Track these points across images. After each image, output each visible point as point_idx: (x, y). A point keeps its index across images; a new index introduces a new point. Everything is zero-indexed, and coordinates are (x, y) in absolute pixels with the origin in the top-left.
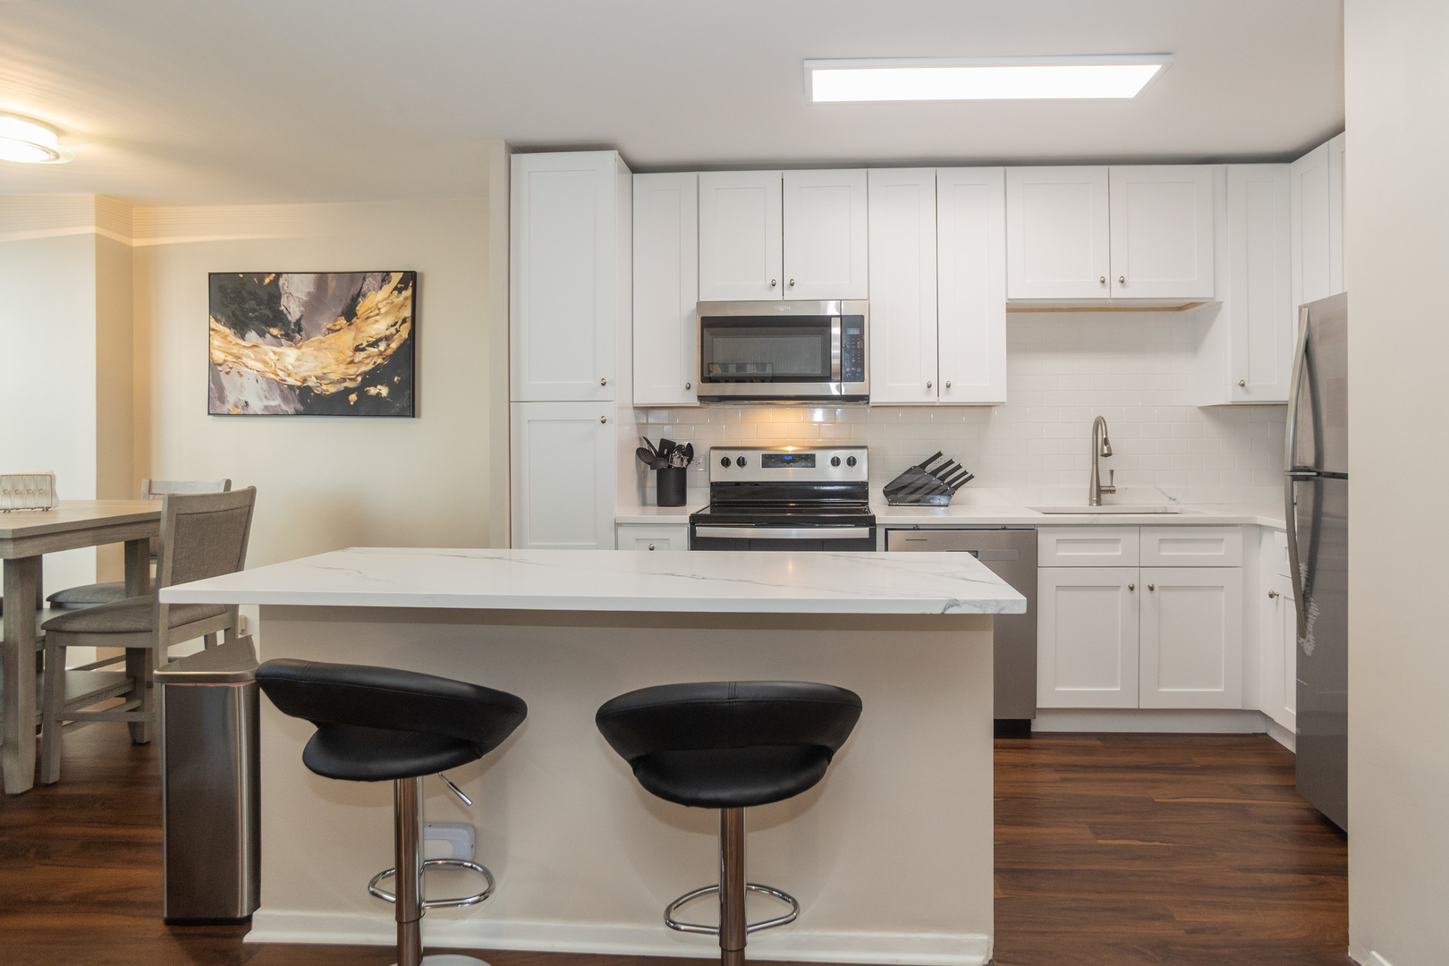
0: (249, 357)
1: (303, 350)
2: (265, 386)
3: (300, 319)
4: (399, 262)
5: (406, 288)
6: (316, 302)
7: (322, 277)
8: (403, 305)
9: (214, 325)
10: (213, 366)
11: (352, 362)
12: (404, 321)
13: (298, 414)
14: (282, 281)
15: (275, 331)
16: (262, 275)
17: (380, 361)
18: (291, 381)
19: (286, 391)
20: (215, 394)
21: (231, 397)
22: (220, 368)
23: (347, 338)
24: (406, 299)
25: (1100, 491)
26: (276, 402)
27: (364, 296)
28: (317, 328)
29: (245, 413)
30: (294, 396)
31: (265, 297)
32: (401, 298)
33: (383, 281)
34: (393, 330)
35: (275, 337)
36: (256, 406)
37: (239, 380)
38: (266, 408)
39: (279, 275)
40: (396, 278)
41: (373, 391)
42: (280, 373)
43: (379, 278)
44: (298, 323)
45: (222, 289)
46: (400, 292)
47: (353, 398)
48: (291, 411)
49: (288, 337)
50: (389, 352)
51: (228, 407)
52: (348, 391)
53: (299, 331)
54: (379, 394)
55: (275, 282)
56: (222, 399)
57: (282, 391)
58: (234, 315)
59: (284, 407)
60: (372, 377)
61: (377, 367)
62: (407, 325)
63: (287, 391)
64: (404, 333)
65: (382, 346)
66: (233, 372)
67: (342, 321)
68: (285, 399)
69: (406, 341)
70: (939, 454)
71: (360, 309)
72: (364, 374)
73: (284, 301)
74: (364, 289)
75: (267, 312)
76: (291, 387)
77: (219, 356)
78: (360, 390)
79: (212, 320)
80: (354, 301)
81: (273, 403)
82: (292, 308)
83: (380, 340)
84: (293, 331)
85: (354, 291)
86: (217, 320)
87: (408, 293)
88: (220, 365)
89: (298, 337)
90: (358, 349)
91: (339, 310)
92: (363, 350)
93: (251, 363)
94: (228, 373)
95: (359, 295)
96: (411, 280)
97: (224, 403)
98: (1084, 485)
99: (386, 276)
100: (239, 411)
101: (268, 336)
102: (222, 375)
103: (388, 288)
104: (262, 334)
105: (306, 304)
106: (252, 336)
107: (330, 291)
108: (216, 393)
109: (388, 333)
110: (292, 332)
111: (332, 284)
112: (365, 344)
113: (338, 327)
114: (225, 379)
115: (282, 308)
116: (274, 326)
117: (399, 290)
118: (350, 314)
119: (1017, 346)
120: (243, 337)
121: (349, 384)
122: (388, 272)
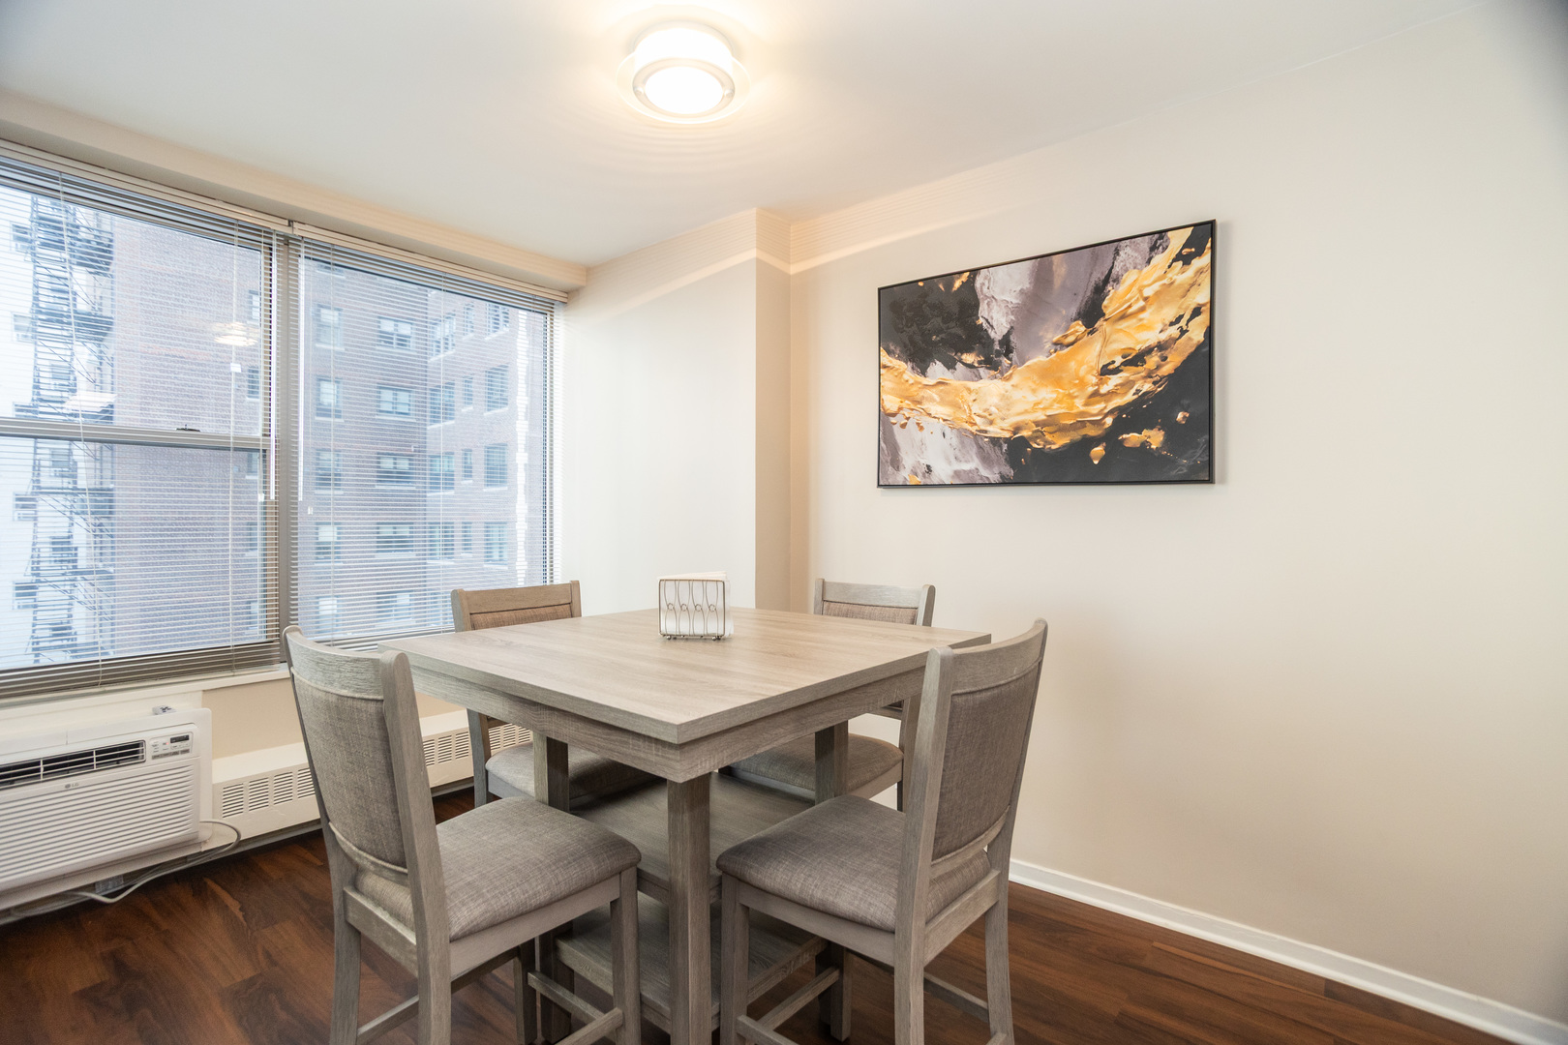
0: (932, 400)
1: (1015, 380)
2: (955, 441)
3: (1009, 333)
4: (1181, 211)
5: (1199, 253)
6: (1034, 304)
7: (1043, 262)
8: (1193, 284)
9: (886, 359)
10: (884, 418)
11: (1096, 394)
12: (1197, 312)
13: (1005, 482)
14: (979, 280)
15: (969, 358)
16: (949, 278)
17: (1147, 387)
18: (994, 431)
19: (988, 448)
20: (884, 458)
21: (908, 460)
22: (893, 420)
23: (1093, 353)
24: (1200, 272)
26: (972, 464)
27: (1117, 280)
28: (1036, 344)
29: (927, 485)
30: (999, 454)
31: (955, 310)
32: (1189, 272)
33: (1153, 248)
34: (1174, 331)
35: (970, 366)
36: (943, 472)
37: (918, 435)
38: (957, 473)
39: (975, 272)
40: (1177, 241)
41: (1132, 439)
42: (978, 420)
43: (1145, 244)
44: (1006, 341)
45: (896, 308)
46: (1186, 263)
47: (1098, 451)
48: (994, 478)
49: (991, 363)
50: (1168, 369)
51: (904, 475)
52: (1089, 442)
53: (1007, 354)
54: (1144, 444)
55: (970, 284)
56: (896, 464)
57: (980, 447)
58: (912, 342)
59: (985, 473)
60: (1133, 416)
61: (1143, 398)
63: (988, 446)
64: (1197, 334)
65: (1153, 360)
66: (911, 424)
67: (1079, 327)
68: (986, 460)
69: (1200, 347)
71: (1111, 305)
72: (1120, 409)
73: (983, 311)
74: (1117, 269)
75: (959, 331)
76: (995, 441)
77: (891, 403)
78: (1111, 438)
79: (883, 353)
80: (1100, 291)
81: (966, 467)
82: (996, 318)
83: (1149, 351)
84: (998, 354)
85: (1098, 275)
86: (889, 352)
87: (1204, 260)
88: (894, 415)
89: (1005, 362)
90: (1106, 371)
91: (1073, 311)
92: (1117, 371)
93: (936, 409)
94: (903, 426)
95: (1106, 281)
96: (1204, 235)
97: (898, 469)
99: (1157, 239)
100: (919, 480)
101: (959, 366)
102: (896, 428)
103: (1161, 259)
104: (950, 365)
105: (1017, 310)
106: (937, 369)
107: (1057, 282)
108: (888, 453)
109: (1163, 337)
110: (996, 355)
111: (1060, 268)
112: (1119, 360)
113: (1071, 339)
114: (899, 435)
115: (981, 321)
116: (969, 350)
117: (1185, 259)
118: (1091, 314)
120: (924, 373)
121: (1092, 432)
122: (1162, 233)
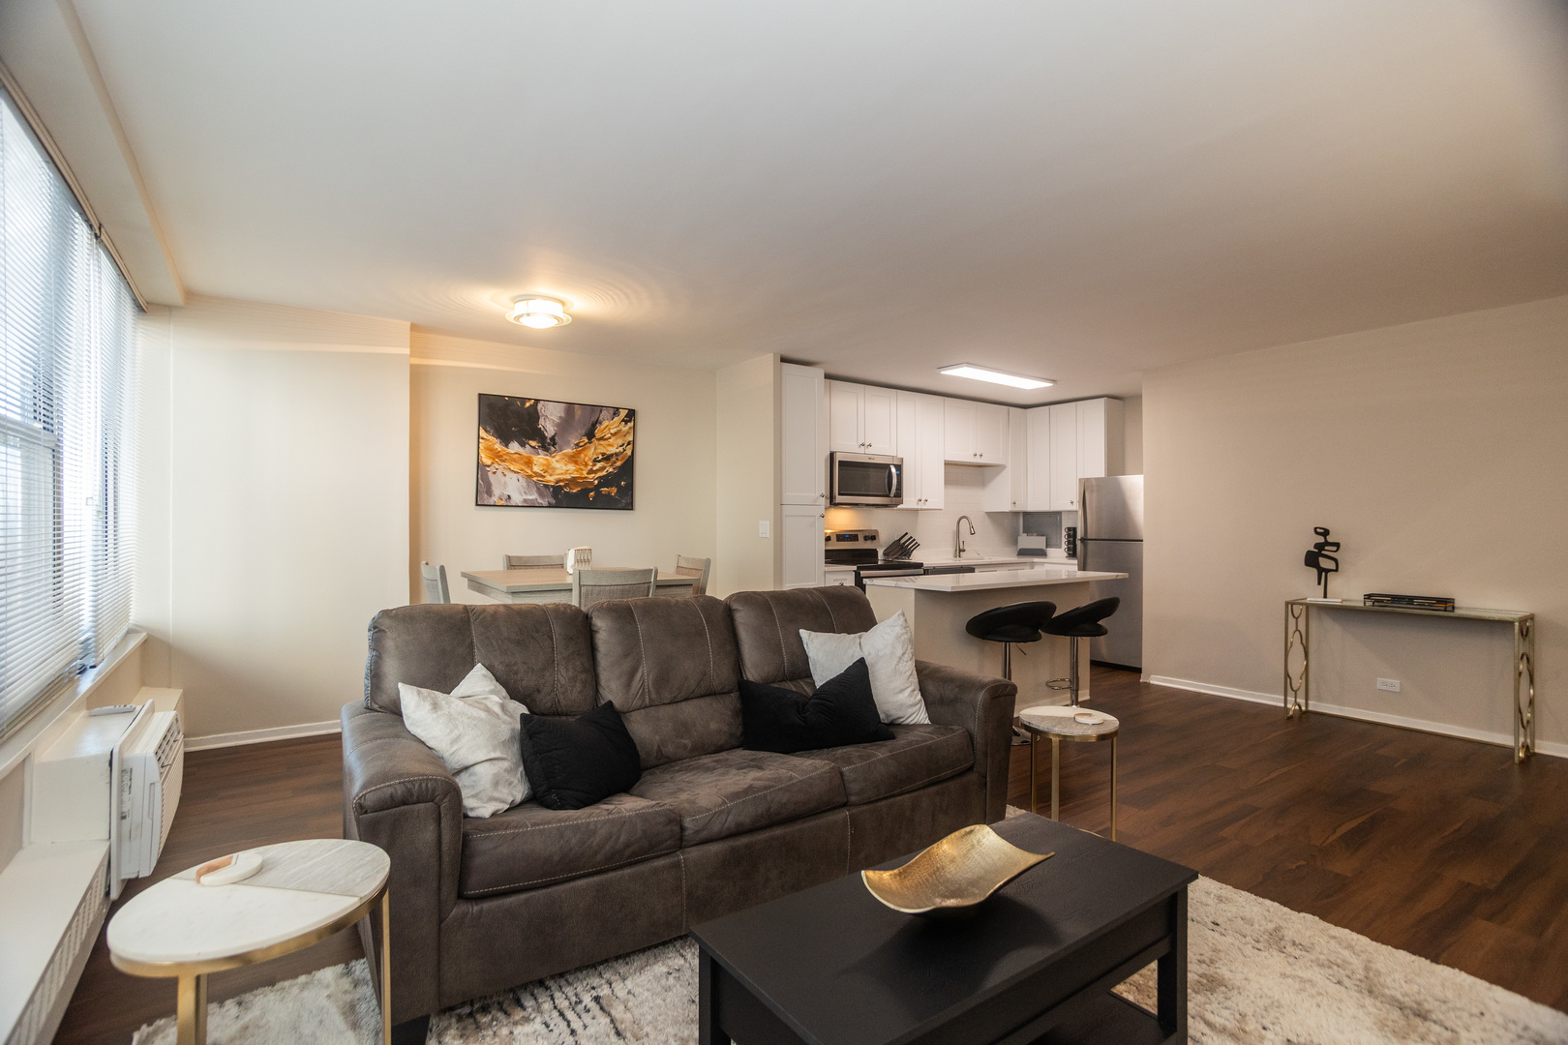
0: (512, 461)
1: (557, 458)
2: (524, 484)
3: (554, 435)
4: (624, 401)
5: (630, 421)
6: (566, 424)
7: (570, 407)
8: (627, 433)
9: (483, 434)
10: (481, 467)
11: (592, 470)
12: (629, 444)
13: (550, 506)
14: (540, 406)
15: (533, 443)
16: (524, 400)
17: (611, 470)
18: (546, 481)
19: (543, 489)
20: (482, 488)
21: (497, 491)
22: (488, 469)
23: (592, 451)
24: (630, 428)
25: (960, 551)
26: (534, 496)
27: (601, 423)
28: (568, 443)
29: (507, 504)
30: (548, 493)
31: (526, 416)
32: (627, 428)
33: (614, 414)
34: (621, 449)
35: (534, 447)
36: (517, 499)
37: (503, 479)
38: (525, 500)
39: (537, 401)
40: (623, 413)
41: (605, 490)
42: (538, 475)
43: (612, 411)
44: (553, 439)
45: (491, 406)
46: (626, 423)
47: (592, 495)
48: (545, 504)
49: (545, 448)
50: (618, 464)
51: (494, 499)
52: (588, 491)
53: (554, 444)
54: (609, 493)
55: (535, 406)
56: (489, 493)
57: (538, 488)
58: (501, 428)
59: (540, 501)
60: (605, 481)
61: (610, 474)
62: (630, 446)
63: (543, 488)
64: (629, 453)
65: (613, 460)
66: (499, 472)
67: (585, 440)
68: (541, 495)
69: (629, 457)
70: (907, 534)
71: (598, 433)
72: (600, 478)
73: (541, 421)
74: (601, 418)
75: (527, 428)
76: (546, 486)
77: (487, 461)
78: (597, 488)
79: (482, 430)
80: (594, 426)
81: (530, 497)
82: (548, 427)
83: (612, 455)
84: (549, 444)
85: (594, 419)
86: (485, 430)
87: (631, 424)
88: (489, 466)
89: (553, 449)
90: (596, 461)
91: (583, 432)
92: (599, 461)
93: (513, 466)
94: (494, 473)
95: (596, 422)
96: (631, 415)
97: (491, 496)
98: (951, 550)
99: (616, 411)
100: (503, 503)
101: (527, 446)
102: (490, 474)
103: (617, 419)
104: (523, 445)
105: (558, 425)
106: (515, 445)
107: (577, 417)
109: (617, 451)
110: (547, 445)
111: (578, 412)
112: (601, 457)
113: (582, 444)
114: (492, 478)
115: (540, 426)
116: (533, 440)
117: (625, 421)
118: (590, 435)
119: (949, 481)
120: (507, 446)
121: (590, 487)
122: (618, 409)
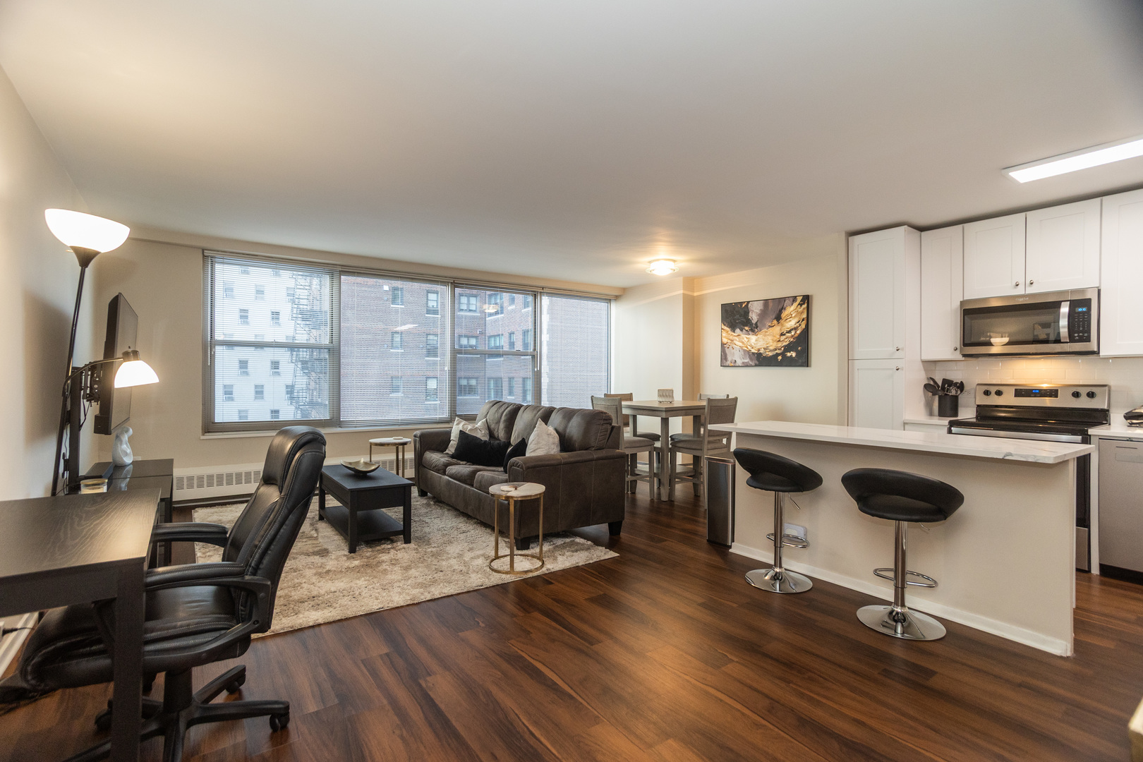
0: (736, 340)
1: (758, 336)
2: (743, 353)
3: (757, 322)
4: (801, 291)
5: (804, 304)
6: (763, 314)
7: (766, 301)
8: (802, 312)
9: (723, 327)
10: (723, 345)
11: (779, 341)
12: (803, 320)
13: (756, 365)
14: (749, 305)
15: (747, 328)
16: (741, 303)
17: (792, 340)
18: (753, 351)
19: (751, 355)
21: (729, 358)
22: (725, 346)
23: (777, 330)
24: (804, 309)
26: (747, 360)
27: (785, 309)
28: (764, 326)
29: (735, 365)
30: (754, 357)
31: (743, 313)
32: (802, 309)
33: (793, 301)
34: (798, 325)
35: (747, 331)
36: (739, 362)
37: (733, 351)
38: (743, 363)
39: (748, 302)
40: (799, 299)
41: (789, 354)
42: (749, 347)
43: (791, 299)
44: (756, 324)
45: (726, 311)
46: (801, 306)
47: (780, 358)
48: (753, 364)
49: (752, 330)
50: (796, 335)
51: (728, 363)
52: (777, 355)
53: (757, 327)
54: (791, 356)
55: (747, 306)
56: (726, 359)
57: (749, 355)
58: (731, 322)
59: (751, 363)
60: (788, 348)
61: (791, 343)
62: (805, 322)
64: (803, 326)
65: (793, 333)
66: (730, 347)
67: (775, 322)
68: (751, 359)
69: (804, 329)
71: (783, 315)
72: (785, 346)
73: (750, 313)
74: (785, 306)
75: (744, 320)
76: (753, 353)
77: (725, 340)
78: (783, 354)
79: (722, 325)
80: (780, 312)
81: (746, 361)
82: (754, 317)
83: (792, 330)
85: (780, 307)
86: (724, 325)
87: (805, 306)
88: (725, 344)
89: (756, 330)
90: (782, 334)
91: (774, 317)
92: (784, 335)
93: (737, 343)
94: (728, 348)
95: (782, 309)
96: (807, 299)
97: (726, 361)
99: (794, 299)
100: (732, 364)
101: (744, 330)
102: (726, 349)
103: (795, 304)
104: (741, 330)
105: (759, 315)
106: (738, 331)
107: (770, 308)
108: (724, 357)
109: (796, 326)
110: (754, 328)
111: (771, 304)
112: (785, 332)
113: (773, 325)
114: (727, 351)
115: (750, 317)
116: (747, 326)
117: (800, 305)
118: (778, 318)
120: (734, 332)
121: (778, 351)
122: (796, 297)
